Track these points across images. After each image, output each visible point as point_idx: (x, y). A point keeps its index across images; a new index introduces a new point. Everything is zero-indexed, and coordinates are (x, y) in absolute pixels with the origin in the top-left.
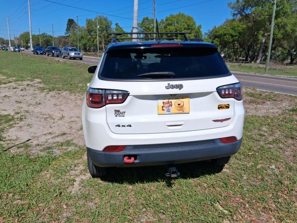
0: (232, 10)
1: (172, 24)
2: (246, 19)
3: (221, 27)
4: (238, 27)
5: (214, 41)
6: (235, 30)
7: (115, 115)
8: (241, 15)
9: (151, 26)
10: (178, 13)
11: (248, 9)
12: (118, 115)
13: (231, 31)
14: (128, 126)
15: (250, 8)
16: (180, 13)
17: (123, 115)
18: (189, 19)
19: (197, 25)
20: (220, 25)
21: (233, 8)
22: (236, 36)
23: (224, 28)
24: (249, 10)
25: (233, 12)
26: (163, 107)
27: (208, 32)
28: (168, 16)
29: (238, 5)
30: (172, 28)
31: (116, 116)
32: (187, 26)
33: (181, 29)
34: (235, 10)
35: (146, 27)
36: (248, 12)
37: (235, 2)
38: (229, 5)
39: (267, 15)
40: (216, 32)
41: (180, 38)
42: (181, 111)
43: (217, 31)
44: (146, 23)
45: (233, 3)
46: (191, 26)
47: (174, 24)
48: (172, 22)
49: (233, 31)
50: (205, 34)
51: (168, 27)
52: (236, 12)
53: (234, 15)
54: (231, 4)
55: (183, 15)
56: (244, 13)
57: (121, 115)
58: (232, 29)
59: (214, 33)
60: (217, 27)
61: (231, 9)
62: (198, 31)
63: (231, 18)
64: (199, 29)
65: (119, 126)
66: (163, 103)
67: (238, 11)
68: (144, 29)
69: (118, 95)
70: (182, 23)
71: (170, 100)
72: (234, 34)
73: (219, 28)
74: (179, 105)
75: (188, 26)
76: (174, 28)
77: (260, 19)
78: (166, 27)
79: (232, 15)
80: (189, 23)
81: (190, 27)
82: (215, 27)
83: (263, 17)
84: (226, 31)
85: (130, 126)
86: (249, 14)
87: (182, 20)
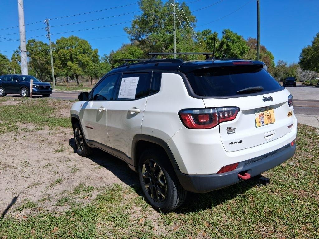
0: (129, 36)
1: (64, 47)
2: (143, 44)
3: (119, 52)
4: (136, 52)
5: (114, 65)
6: (133, 55)
7: (227, 132)
8: (138, 40)
9: (39, 49)
10: (71, 36)
11: (144, 34)
12: (230, 133)
13: (130, 56)
14: (239, 142)
15: (145, 33)
16: (72, 36)
17: (234, 132)
18: (84, 42)
19: (94, 49)
20: (117, 50)
21: (130, 33)
22: (135, 61)
23: (123, 53)
24: (144, 36)
25: (131, 38)
26: (259, 119)
27: (104, 57)
28: (59, 39)
29: (134, 30)
30: (65, 51)
31: (228, 134)
32: (82, 50)
33: (76, 53)
34: (132, 36)
35: (32, 51)
36: (144, 37)
37: (131, 27)
38: (126, 30)
39: (163, 41)
40: (115, 57)
41: (77, 62)
42: (270, 122)
43: (116, 55)
44: (32, 45)
45: (129, 28)
46: (88, 50)
47: (67, 48)
48: (64, 45)
49: (131, 56)
50: (102, 58)
51: (61, 50)
52: (133, 37)
53: (132, 40)
54: (127, 29)
55: (76, 38)
56: (141, 38)
57: (232, 132)
58: (131, 54)
59: (113, 57)
60: (115, 52)
61: (128, 34)
62: (95, 55)
63: (129, 43)
64: (96, 54)
65: (232, 143)
66: (259, 115)
67: (135, 36)
68: (30, 53)
69: (228, 112)
70: (76, 46)
71: (263, 113)
72: (133, 59)
73: (117, 52)
74: (268, 116)
75: (84, 49)
76: (67, 51)
77: (157, 44)
78: (59, 51)
79: (130, 40)
80: (84, 47)
81: (86, 51)
82: (113, 52)
83: (159, 43)
84: (125, 56)
85: (241, 142)
86: (145, 40)
87: (77, 44)
